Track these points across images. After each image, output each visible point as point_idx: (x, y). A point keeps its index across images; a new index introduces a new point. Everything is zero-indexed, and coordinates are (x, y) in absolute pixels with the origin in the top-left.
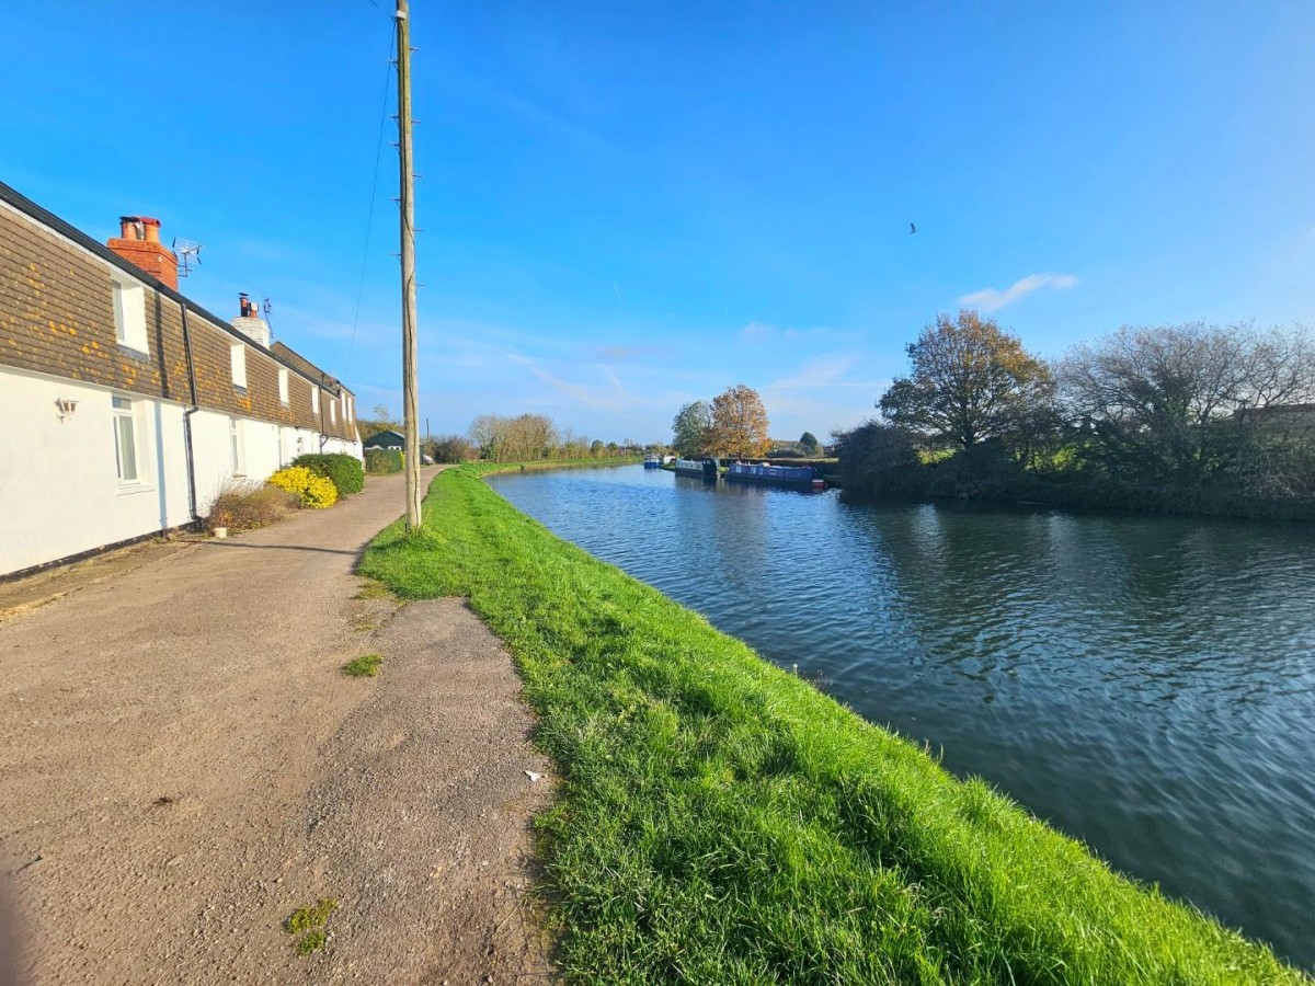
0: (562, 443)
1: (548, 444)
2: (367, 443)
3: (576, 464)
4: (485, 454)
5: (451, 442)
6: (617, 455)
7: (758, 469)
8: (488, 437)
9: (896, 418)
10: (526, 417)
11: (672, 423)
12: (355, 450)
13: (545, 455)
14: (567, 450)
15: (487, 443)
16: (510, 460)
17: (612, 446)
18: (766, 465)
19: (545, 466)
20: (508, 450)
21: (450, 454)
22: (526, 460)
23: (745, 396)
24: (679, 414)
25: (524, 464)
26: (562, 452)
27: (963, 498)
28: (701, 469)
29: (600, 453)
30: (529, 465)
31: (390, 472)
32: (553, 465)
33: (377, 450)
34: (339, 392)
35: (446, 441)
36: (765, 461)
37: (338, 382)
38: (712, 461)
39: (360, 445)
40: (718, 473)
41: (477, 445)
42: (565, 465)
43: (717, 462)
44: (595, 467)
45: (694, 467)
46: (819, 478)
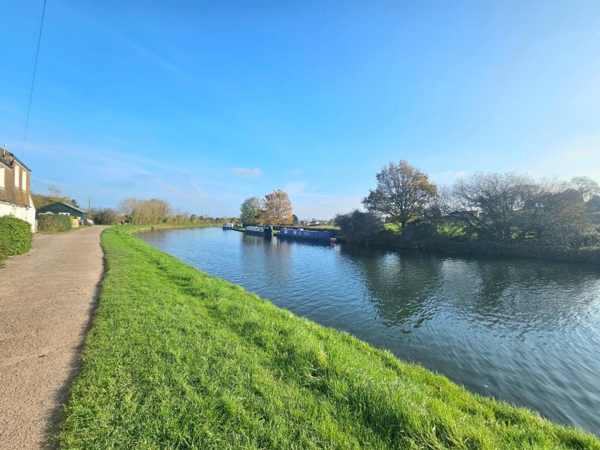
0: (174, 215)
1: (167, 215)
2: (40, 210)
3: (182, 226)
4: (128, 220)
5: (106, 212)
6: (204, 222)
7: (298, 231)
8: (131, 210)
9: (370, 209)
10: (154, 200)
11: (240, 207)
12: (28, 215)
13: (164, 221)
14: (177, 219)
15: (129, 214)
16: (144, 223)
17: (201, 218)
18: (302, 230)
19: (165, 227)
20: (142, 218)
21: (105, 219)
22: (154, 224)
23: (280, 196)
24: (244, 203)
25: (153, 226)
26: (174, 220)
27: (416, 249)
28: (263, 231)
29: (195, 221)
30: (156, 227)
31: (60, 231)
32: (170, 227)
33: (49, 215)
34: (12, 163)
35: (102, 211)
36: (302, 228)
37: (12, 155)
38: (269, 227)
39: (32, 211)
40: (272, 234)
41: (123, 215)
42: (176, 227)
43: (272, 227)
44: (191, 228)
45: (258, 230)
46: (334, 237)
